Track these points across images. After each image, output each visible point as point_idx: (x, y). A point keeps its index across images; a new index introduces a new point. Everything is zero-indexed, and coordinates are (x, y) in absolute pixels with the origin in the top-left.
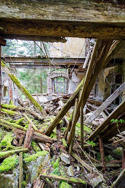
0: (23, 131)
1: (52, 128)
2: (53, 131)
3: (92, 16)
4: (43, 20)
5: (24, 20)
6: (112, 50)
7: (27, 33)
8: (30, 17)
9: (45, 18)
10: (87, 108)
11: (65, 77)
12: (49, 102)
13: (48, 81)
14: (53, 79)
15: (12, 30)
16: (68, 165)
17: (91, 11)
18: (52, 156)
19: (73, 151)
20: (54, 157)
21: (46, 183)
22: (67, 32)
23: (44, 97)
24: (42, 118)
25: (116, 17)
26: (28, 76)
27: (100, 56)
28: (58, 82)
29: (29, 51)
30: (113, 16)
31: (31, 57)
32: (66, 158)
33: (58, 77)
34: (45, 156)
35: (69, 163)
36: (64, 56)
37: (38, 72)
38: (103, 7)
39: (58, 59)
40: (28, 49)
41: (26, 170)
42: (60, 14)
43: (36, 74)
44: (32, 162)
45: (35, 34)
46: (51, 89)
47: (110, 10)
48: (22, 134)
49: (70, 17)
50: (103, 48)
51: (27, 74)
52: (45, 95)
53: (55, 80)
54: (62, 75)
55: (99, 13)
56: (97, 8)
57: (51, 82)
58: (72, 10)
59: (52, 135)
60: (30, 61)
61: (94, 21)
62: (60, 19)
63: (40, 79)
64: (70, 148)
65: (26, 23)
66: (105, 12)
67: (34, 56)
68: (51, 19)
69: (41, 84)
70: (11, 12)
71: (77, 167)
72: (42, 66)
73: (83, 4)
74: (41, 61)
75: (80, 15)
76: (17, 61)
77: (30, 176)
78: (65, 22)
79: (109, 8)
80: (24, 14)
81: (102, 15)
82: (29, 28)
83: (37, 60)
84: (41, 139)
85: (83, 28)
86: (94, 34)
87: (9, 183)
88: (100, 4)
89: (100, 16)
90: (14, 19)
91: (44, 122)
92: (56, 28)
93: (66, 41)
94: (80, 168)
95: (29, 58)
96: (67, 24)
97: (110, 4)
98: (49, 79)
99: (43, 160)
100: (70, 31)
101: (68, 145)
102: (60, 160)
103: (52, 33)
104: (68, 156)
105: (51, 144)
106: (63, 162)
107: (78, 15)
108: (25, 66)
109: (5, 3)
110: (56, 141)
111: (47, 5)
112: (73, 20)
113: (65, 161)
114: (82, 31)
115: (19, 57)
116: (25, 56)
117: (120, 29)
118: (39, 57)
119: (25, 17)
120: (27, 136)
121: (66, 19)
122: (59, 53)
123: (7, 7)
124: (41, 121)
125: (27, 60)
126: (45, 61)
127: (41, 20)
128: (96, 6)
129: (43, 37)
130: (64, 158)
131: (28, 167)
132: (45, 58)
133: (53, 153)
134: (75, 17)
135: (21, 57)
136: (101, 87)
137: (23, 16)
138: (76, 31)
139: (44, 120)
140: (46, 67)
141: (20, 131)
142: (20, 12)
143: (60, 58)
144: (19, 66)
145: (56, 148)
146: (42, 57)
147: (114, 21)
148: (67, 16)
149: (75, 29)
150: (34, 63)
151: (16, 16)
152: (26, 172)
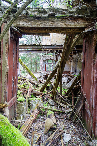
0: (26, 89)
1: (43, 88)
2: (44, 90)
3: (60, 25)
4: (40, 27)
5: (32, 27)
6: (77, 39)
7: (32, 32)
8: (34, 26)
9: (40, 26)
10: (68, 80)
11: (53, 60)
12: (42, 77)
13: (41, 63)
14: (44, 61)
15: (26, 31)
16: (52, 106)
17: (59, 23)
18: (43, 102)
19: (56, 100)
20: (45, 102)
21: (40, 111)
22: (50, 31)
23: (38, 74)
24: (37, 84)
25: (70, 25)
26: (27, 59)
27: (69, 42)
28: (48, 63)
29: (27, 41)
30: (69, 25)
31: (30, 45)
32: (52, 102)
33: (48, 59)
34: (40, 100)
35: (53, 104)
36: (52, 44)
37: (34, 56)
38: (64, 21)
39: (48, 46)
40: (26, 40)
41: (30, 104)
42: (47, 24)
43: (32, 58)
44: (32, 101)
45: (36, 32)
46: (43, 68)
47: (67, 22)
48: (26, 91)
49: (51, 25)
50: (70, 38)
51: (26, 58)
52: (39, 73)
53: (46, 61)
54: (51, 58)
55: (63, 23)
56: (62, 22)
57: (43, 63)
58: (51, 23)
59: (44, 92)
60: (29, 47)
61: (61, 27)
62: (46, 26)
63: (35, 61)
64: (54, 98)
65: (32, 28)
66: (65, 23)
67: (32, 44)
68: (43, 27)
69: (36, 65)
70: (27, 24)
71: (58, 106)
72: (37, 51)
73: (56, 20)
74: (36, 47)
75: (55, 24)
76: (20, 48)
77: (32, 107)
78: (49, 27)
79: (67, 21)
80: (32, 25)
81: (64, 24)
82: (33, 30)
83: (34, 47)
84: (37, 93)
85: (57, 29)
86: (62, 32)
87: (22, 106)
88: (63, 20)
89: (63, 25)
90: (28, 27)
91: (39, 86)
92: (45, 30)
93: (50, 35)
94: (60, 107)
95: (29, 46)
96: (50, 28)
97: (67, 20)
98: (41, 61)
99: (39, 102)
100: (51, 31)
101: (53, 96)
102: (49, 103)
103: (43, 31)
104: (53, 101)
105: (43, 96)
106: (50, 104)
107: (54, 25)
108: (25, 51)
109: (25, 21)
110: (46, 95)
111: (41, 21)
112: (52, 27)
113: (51, 103)
114: (57, 31)
115: (22, 45)
116: (26, 45)
117: (73, 30)
118: (35, 45)
119: (32, 26)
120: (29, 91)
121: (49, 26)
122: (48, 42)
123: (25, 23)
124: (37, 86)
125: (27, 47)
126: (39, 47)
127: (39, 27)
128: (61, 21)
129: (39, 33)
130: (50, 102)
131: (31, 103)
132: (39, 45)
133: (44, 100)
134: (53, 25)
135: (23, 45)
136: (79, 66)
137: (31, 26)
138: (54, 31)
139: (38, 86)
140: (39, 52)
141: (24, 89)
142: (30, 24)
143: (49, 46)
144: (21, 51)
145: (46, 98)
146: (37, 45)
147: (69, 27)
148: (49, 25)
149: (53, 30)
150: (32, 49)
151: (29, 26)
152: (29, 105)
